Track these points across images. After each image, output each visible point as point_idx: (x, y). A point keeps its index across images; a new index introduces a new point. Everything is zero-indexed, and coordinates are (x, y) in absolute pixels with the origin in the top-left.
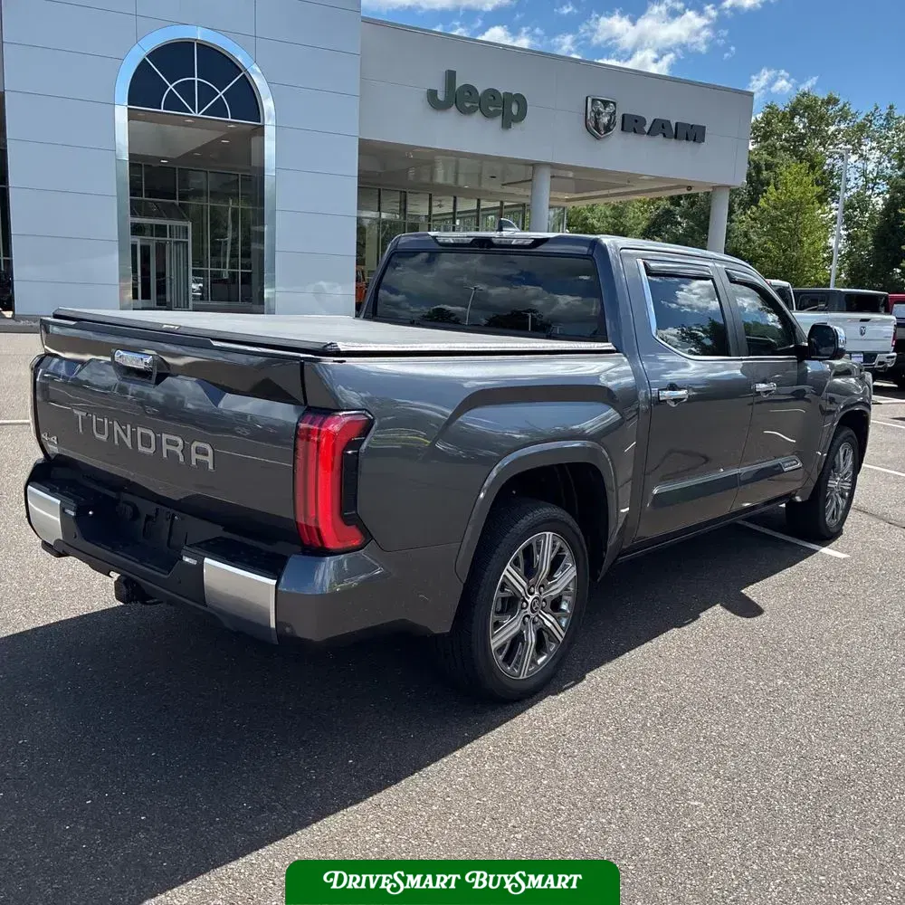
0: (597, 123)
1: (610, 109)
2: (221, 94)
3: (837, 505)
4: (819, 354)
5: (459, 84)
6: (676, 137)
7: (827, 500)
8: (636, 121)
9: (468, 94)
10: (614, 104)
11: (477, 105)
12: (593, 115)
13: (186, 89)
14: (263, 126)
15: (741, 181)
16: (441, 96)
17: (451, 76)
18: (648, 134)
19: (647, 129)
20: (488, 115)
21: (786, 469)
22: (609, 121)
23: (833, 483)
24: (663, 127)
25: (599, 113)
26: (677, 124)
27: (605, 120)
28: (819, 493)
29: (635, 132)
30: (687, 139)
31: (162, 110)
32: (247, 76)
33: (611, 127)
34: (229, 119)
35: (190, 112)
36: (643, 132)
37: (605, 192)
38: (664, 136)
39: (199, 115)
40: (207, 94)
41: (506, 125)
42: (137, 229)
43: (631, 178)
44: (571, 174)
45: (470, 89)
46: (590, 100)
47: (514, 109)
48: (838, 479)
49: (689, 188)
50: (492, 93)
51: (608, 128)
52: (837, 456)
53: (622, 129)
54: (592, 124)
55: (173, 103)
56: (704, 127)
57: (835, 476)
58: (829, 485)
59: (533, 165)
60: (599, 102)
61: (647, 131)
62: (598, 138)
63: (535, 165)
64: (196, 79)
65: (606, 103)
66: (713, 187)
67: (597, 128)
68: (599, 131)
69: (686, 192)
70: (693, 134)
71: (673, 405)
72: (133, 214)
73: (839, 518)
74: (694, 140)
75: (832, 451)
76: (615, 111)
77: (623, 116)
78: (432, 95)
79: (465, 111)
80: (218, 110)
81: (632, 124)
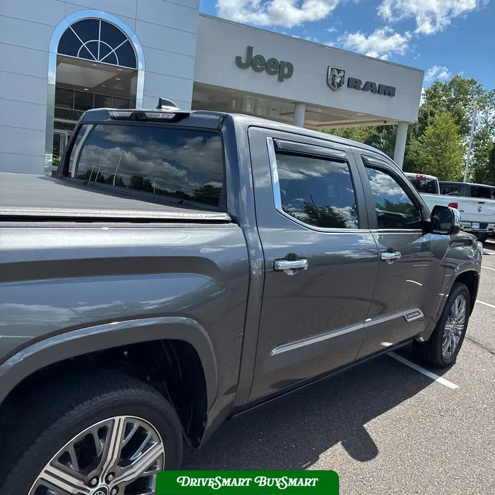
0: (333, 82)
1: (341, 74)
2: (113, 51)
3: (452, 342)
4: (439, 229)
5: (254, 54)
6: (378, 93)
7: (444, 339)
8: (356, 82)
9: (259, 60)
10: (344, 71)
11: (265, 67)
12: (331, 77)
13: (93, 46)
14: (137, 71)
15: (415, 119)
16: (243, 61)
17: (250, 50)
18: (363, 89)
19: (362, 87)
20: (270, 73)
21: (409, 320)
22: (340, 81)
23: (449, 327)
24: (371, 86)
25: (335, 76)
26: (379, 85)
27: (338, 80)
28: (437, 335)
29: (355, 88)
30: (385, 94)
31: (78, 58)
32: (130, 41)
33: (341, 85)
34: (118, 65)
35: (95, 60)
36: (360, 89)
37: (338, 122)
38: (372, 91)
39: (100, 62)
40: (105, 50)
41: (281, 79)
42: (57, 125)
43: (352, 114)
44: (320, 110)
45: (260, 58)
46: (330, 69)
47: (286, 71)
48: (454, 322)
49: (385, 122)
50: (273, 61)
51: (339, 85)
52: (453, 305)
53: (348, 86)
54: (330, 82)
55: (84, 54)
56: (395, 88)
57: (451, 321)
58: (445, 328)
59: (295, 103)
60: (335, 70)
61: (362, 88)
62: (334, 90)
63: (296, 103)
64: (99, 41)
65: (339, 71)
66: (399, 122)
67: (333, 84)
68: (334, 86)
69: (383, 124)
70: (388, 91)
71: (291, 273)
72: (56, 116)
73: (454, 351)
74: (389, 95)
75: (449, 302)
76: (344, 76)
77: (349, 78)
78: (238, 59)
79: (258, 70)
80: (111, 59)
81: (354, 84)
